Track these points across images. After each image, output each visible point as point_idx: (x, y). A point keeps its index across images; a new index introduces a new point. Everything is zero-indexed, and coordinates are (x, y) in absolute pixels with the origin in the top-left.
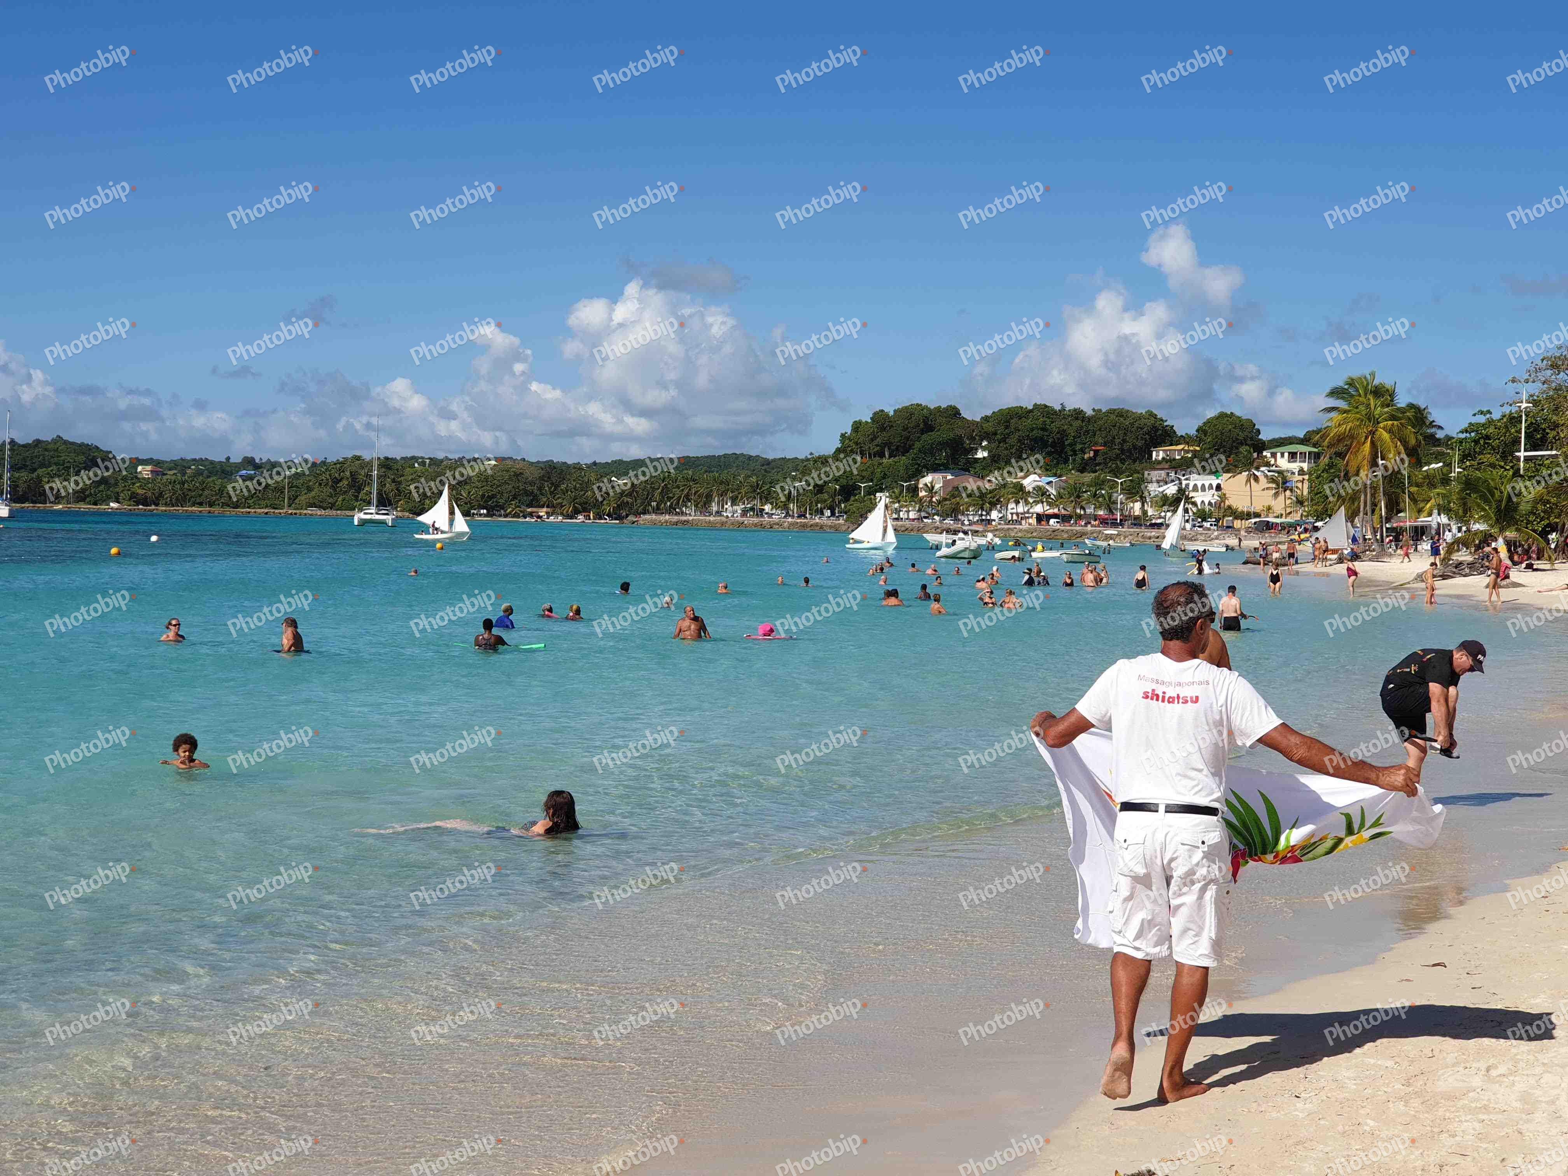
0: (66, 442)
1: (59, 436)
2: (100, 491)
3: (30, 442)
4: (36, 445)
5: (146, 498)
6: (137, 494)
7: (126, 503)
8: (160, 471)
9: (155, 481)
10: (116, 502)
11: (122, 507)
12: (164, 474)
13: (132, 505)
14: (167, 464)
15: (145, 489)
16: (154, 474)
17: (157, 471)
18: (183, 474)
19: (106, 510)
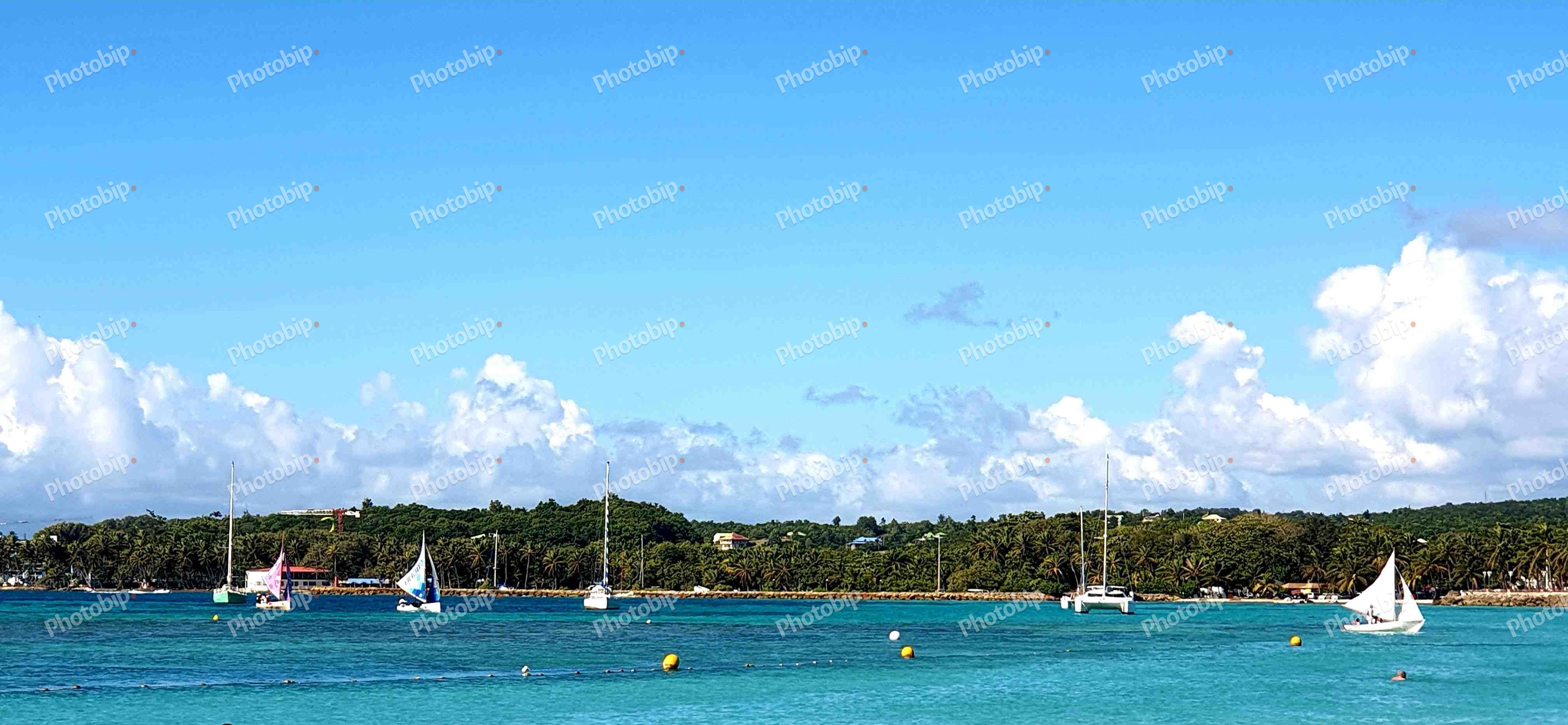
0: (622, 503)
1: (612, 494)
2: (675, 571)
3: (575, 504)
4: (582, 508)
5: (739, 578)
6: (727, 574)
7: (716, 587)
8: (744, 540)
9: (744, 555)
10: (702, 585)
11: (712, 592)
12: (750, 545)
13: (724, 590)
14: (753, 531)
15: (732, 566)
16: (737, 546)
17: (740, 541)
18: (781, 544)
19: (693, 597)
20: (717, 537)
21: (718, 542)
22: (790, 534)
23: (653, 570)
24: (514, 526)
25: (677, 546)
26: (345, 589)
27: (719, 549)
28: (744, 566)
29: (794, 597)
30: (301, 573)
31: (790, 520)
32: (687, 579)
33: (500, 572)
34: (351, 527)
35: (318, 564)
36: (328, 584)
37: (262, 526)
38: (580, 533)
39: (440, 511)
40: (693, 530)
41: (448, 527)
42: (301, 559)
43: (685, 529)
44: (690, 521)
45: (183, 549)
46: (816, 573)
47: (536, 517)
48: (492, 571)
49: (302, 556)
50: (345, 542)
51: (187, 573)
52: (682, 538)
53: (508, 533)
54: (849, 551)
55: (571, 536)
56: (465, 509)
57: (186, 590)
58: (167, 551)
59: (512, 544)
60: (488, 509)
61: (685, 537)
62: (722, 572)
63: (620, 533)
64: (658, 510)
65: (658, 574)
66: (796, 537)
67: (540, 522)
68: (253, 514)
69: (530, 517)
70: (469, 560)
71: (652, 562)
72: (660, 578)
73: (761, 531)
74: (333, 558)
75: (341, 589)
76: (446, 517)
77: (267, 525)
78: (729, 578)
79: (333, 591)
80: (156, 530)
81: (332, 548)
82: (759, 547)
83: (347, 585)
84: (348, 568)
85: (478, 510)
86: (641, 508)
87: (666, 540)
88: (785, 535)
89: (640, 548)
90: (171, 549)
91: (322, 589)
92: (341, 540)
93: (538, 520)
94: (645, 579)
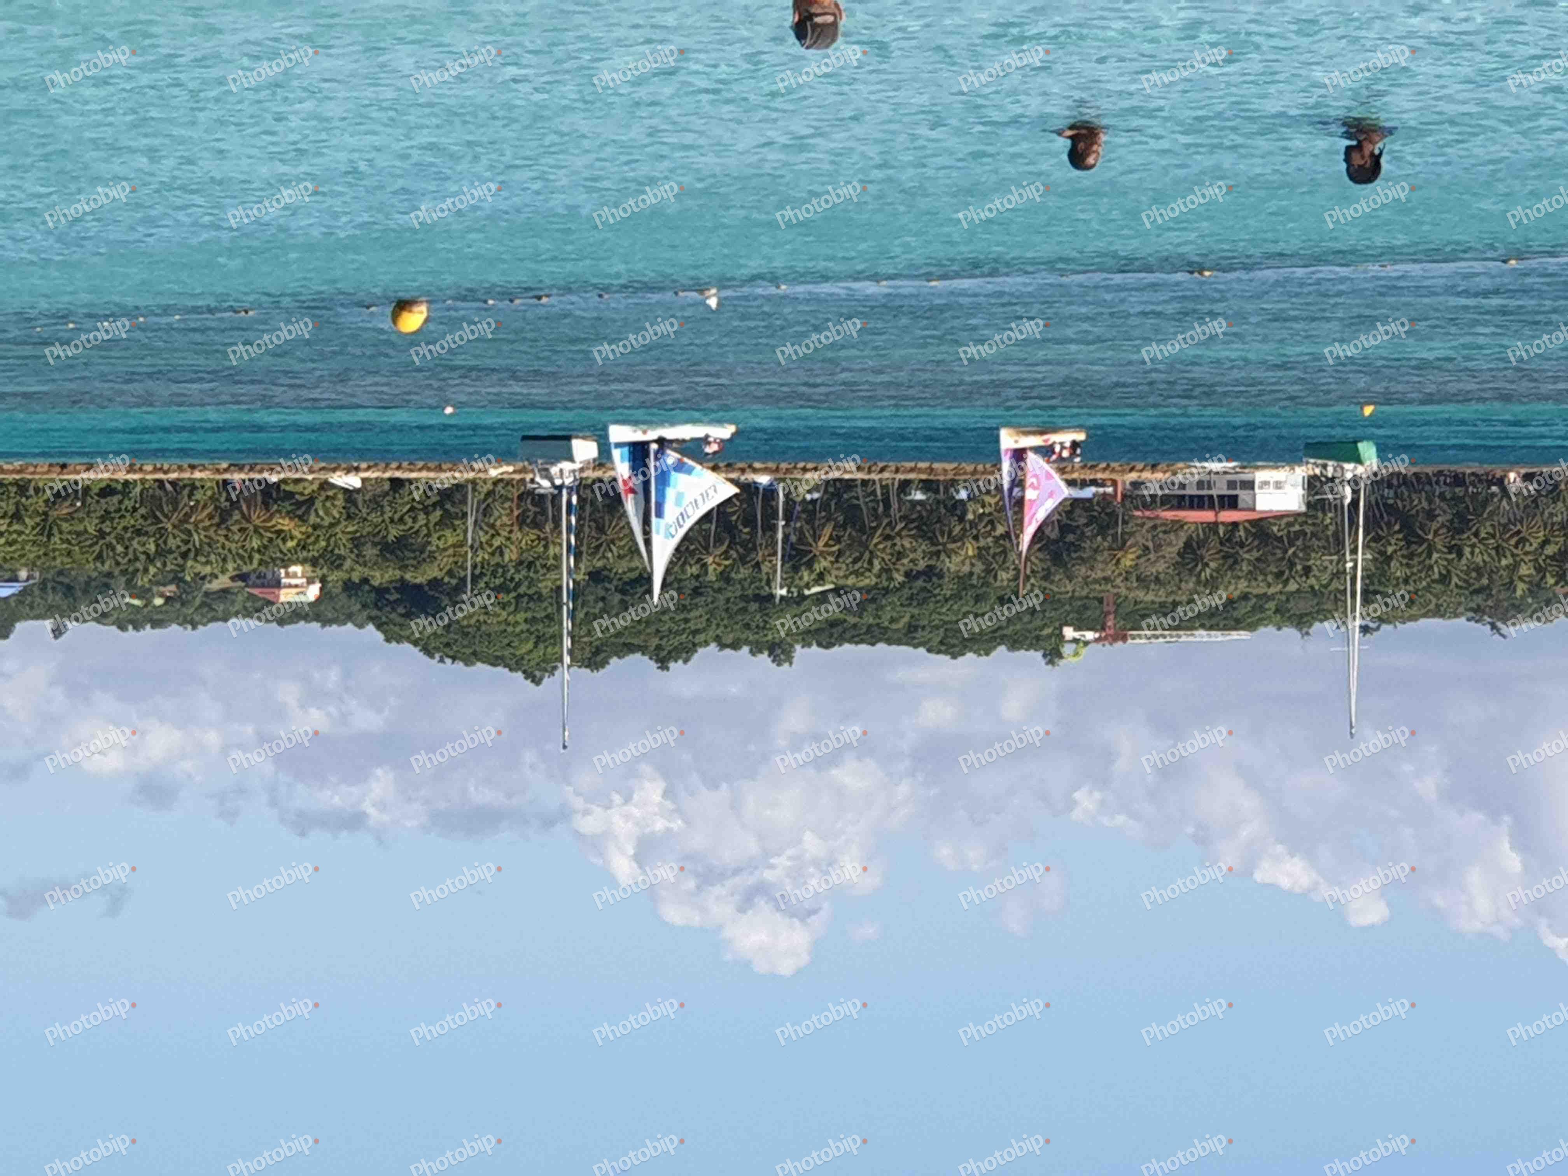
0: (515, 664)
1: (537, 681)
2: (401, 520)
3: (614, 661)
4: (597, 651)
5: (266, 507)
6: (291, 515)
7: (315, 487)
8: (255, 586)
9: (257, 556)
10: (346, 491)
11: (322, 476)
12: (242, 577)
13: (297, 481)
14: (237, 607)
15: (279, 532)
16: (269, 576)
17: (263, 586)
18: (177, 580)
19: (364, 465)
20: (313, 592)
21: (310, 581)
22: (158, 601)
23: (447, 521)
24: (744, 610)
25: (398, 573)
26: (1099, 476)
27: (308, 568)
28: (256, 530)
29: (149, 468)
30: (1191, 507)
31: (157, 631)
32: (375, 503)
33: (770, 514)
34: (1085, 607)
35: (1155, 527)
36: (1136, 485)
37: (1271, 605)
38: (603, 599)
39: (899, 642)
40: (364, 606)
41: (882, 607)
42: (1190, 538)
43: (380, 609)
44: (371, 627)
45: (1435, 556)
46: (103, 519)
47: (696, 632)
48: (788, 518)
49: (1188, 545)
50: (1100, 574)
51: (1425, 504)
52: (387, 590)
53: (757, 598)
54: (31, 566)
55: (623, 592)
56: (847, 646)
57: (1429, 470)
58: (1467, 550)
59: (744, 572)
60: (798, 647)
61: (381, 592)
62: (300, 518)
63: (519, 597)
64: (437, 649)
65: (438, 513)
66: (144, 594)
67: (686, 621)
68: (1290, 632)
69: (711, 633)
70: (838, 540)
71: (451, 538)
72: (434, 505)
73: (220, 607)
74: (1124, 542)
75: (1106, 475)
76: (886, 629)
77: (1262, 609)
78: (287, 506)
79: (1123, 472)
80: (1490, 596)
81: (1128, 561)
82: (224, 571)
83: (1094, 482)
84: (1091, 520)
85: (820, 645)
86: (474, 653)
87: (419, 587)
88: (168, 600)
89: (474, 567)
90: (1460, 555)
91: (1146, 475)
92: (1106, 579)
93: (692, 625)
94: (464, 501)
